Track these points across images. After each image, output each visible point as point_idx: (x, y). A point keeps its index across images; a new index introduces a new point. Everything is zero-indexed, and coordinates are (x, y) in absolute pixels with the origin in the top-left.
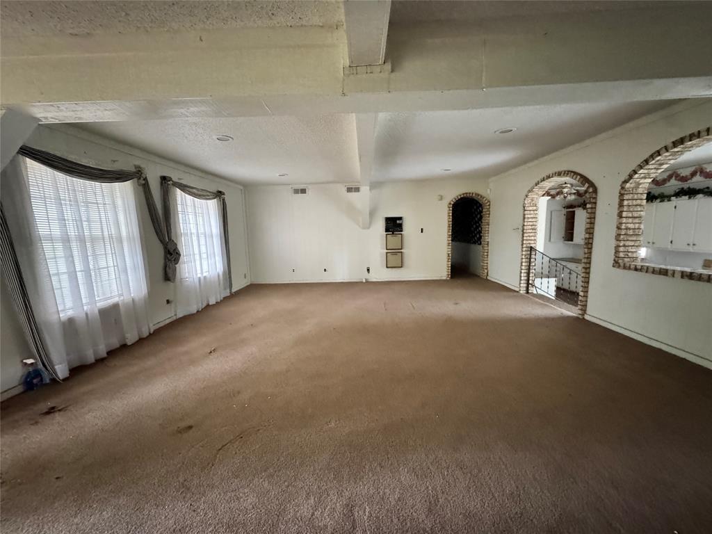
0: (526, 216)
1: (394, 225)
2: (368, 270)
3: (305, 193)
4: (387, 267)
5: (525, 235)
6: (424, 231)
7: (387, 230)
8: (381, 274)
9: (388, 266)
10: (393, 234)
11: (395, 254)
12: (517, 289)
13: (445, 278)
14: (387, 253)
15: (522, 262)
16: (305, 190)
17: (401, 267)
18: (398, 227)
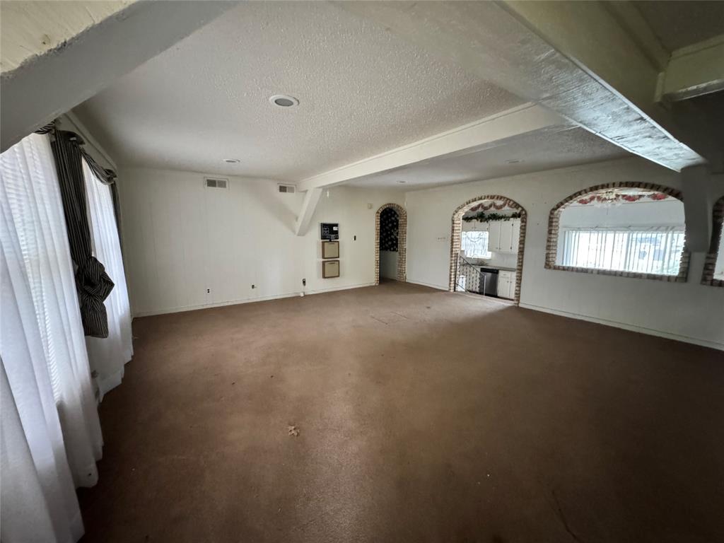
0: (455, 228)
1: (329, 232)
2: (304, 282)
3: (225, 187)
4: (324, 277)
5: (454, 243)
6: (357, 238)
7: (323, 237)
8: (318, 285)
9: (326, 276)
10: (330, 241)
11: (332, 262)
12: (447, 289)
13: (374, 284)
14: (324, 263)
15: (451, 266)
16: (225, 183)
17: (339, 276)
18: (333, 234)
